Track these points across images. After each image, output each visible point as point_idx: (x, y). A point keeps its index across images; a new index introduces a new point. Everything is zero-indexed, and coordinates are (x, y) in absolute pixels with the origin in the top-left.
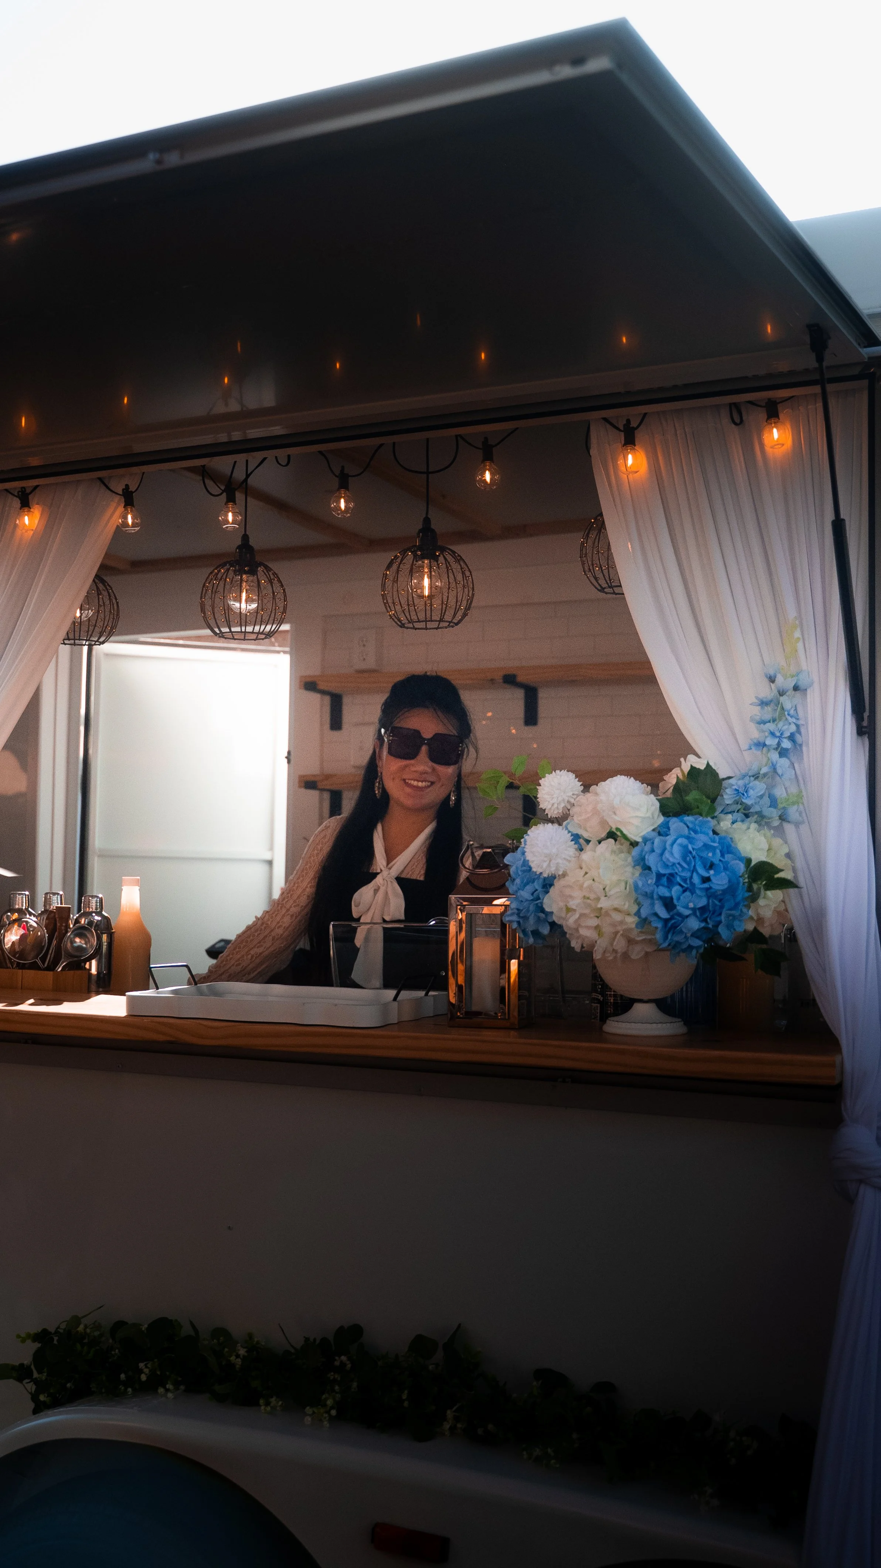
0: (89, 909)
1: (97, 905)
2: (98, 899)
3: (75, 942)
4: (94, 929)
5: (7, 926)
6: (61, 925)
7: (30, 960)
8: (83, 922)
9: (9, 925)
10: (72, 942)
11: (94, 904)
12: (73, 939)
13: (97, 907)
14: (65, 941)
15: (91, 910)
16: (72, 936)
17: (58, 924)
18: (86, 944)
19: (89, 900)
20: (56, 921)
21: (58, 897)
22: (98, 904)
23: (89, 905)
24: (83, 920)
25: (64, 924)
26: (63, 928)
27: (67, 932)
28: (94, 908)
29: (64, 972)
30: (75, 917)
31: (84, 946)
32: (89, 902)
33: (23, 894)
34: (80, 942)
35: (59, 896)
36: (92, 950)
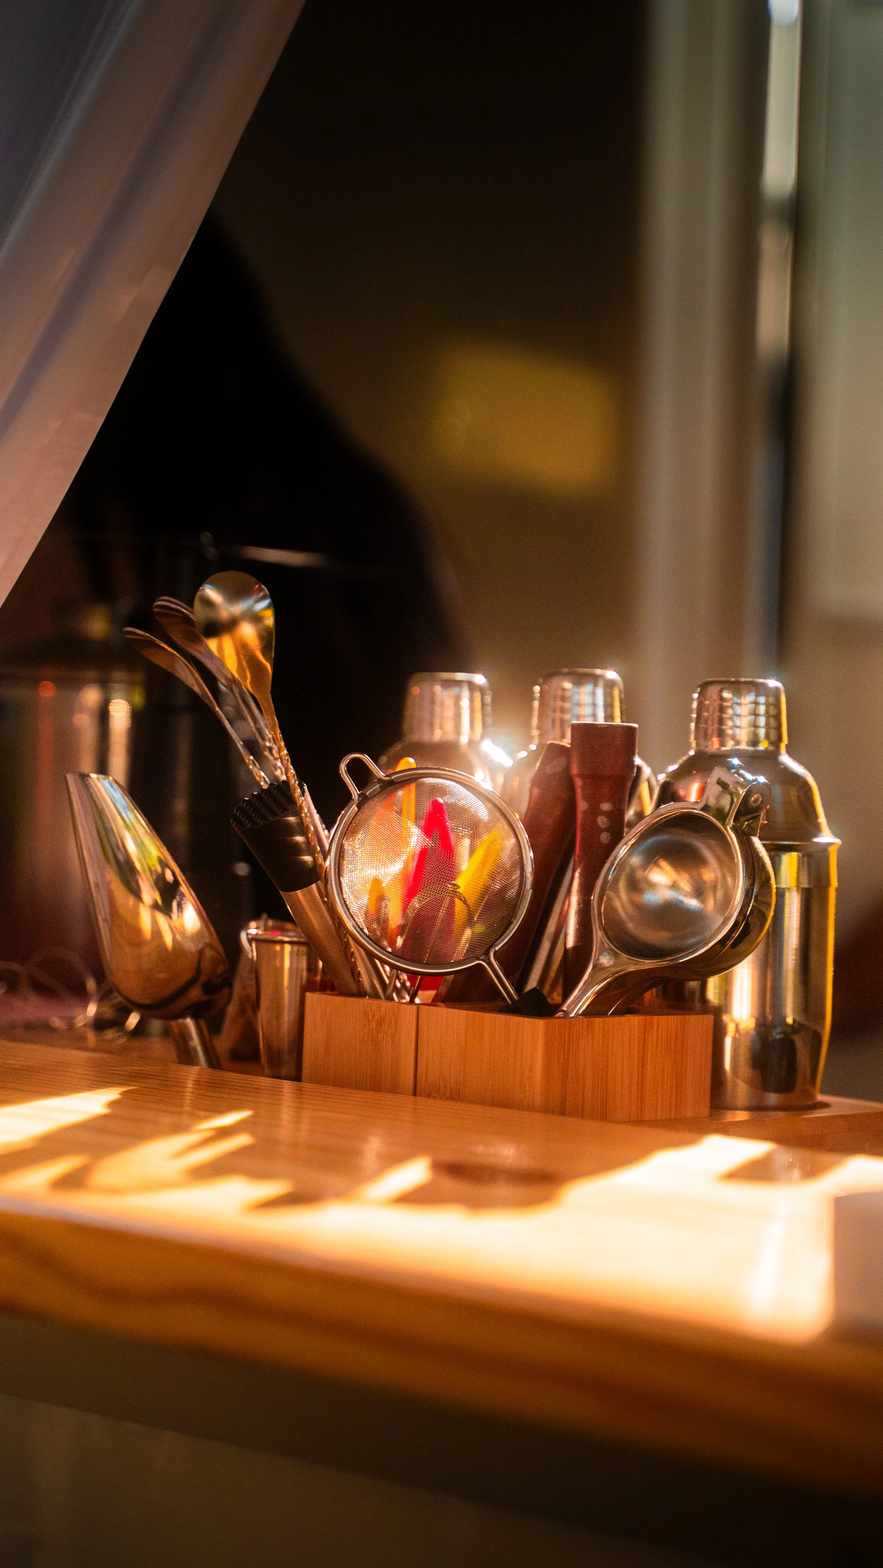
0: (722, 744)
1: (756, 726)
2: (762, 700)
3: (652, 886)
4: (735, 829)
5: (354, 808)
6: (594, 811)
7: (459, 963)
8: (693, 797)
9: (359, 806)
10: (636, 885)
11: (745, 722)
12: (639, 874)
13: (756, 735)
14: (605, 881)
15: (730, 745)
16: (635, 860)
17: (582, 806)
18: (699, 892)
19: (722, 699)
20: (571, 788)
21: (594, 694)
22: (762, 721)
23: (721, 721)
24: (695, 787)
25: (606, 806)
26: (602, 821)
27: (617, 837)
28: (743, 735)
29: (598, 1021)
30: (662, 777)
31: (693, 903)
32: (722, 709)
33: (459, 683)
34: (674, 886)
35: (600, 692)
36: (725, 923)
